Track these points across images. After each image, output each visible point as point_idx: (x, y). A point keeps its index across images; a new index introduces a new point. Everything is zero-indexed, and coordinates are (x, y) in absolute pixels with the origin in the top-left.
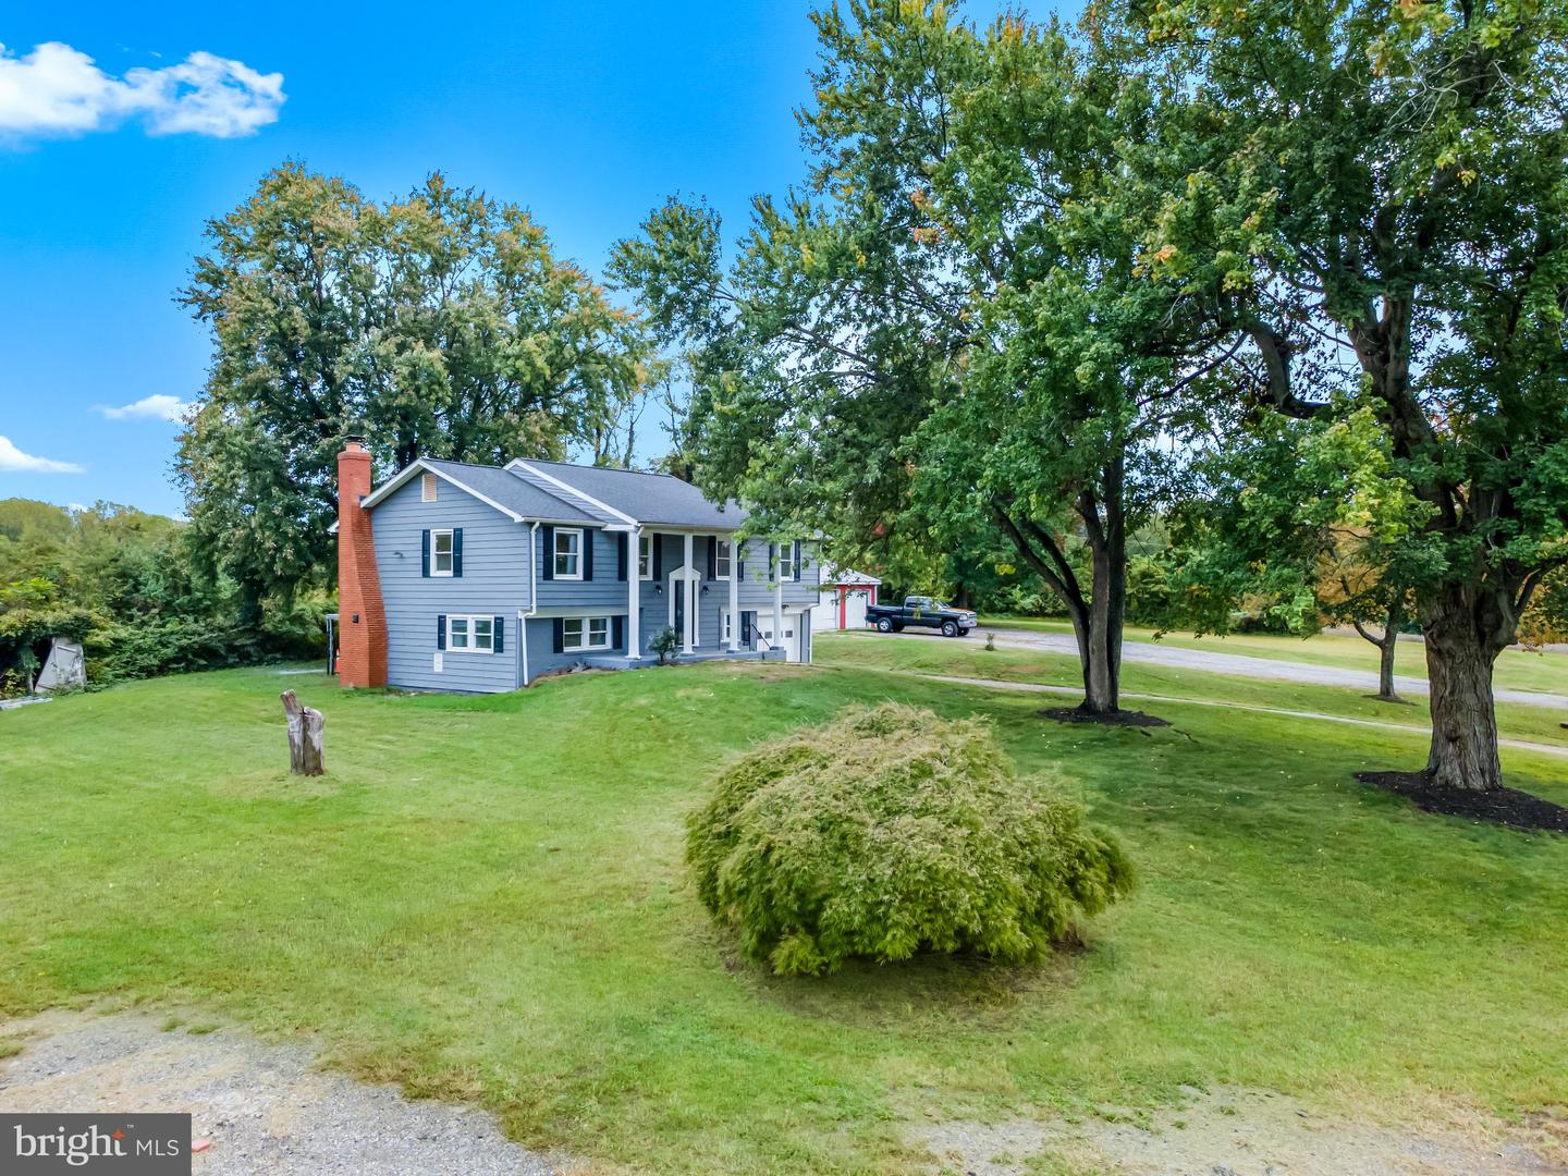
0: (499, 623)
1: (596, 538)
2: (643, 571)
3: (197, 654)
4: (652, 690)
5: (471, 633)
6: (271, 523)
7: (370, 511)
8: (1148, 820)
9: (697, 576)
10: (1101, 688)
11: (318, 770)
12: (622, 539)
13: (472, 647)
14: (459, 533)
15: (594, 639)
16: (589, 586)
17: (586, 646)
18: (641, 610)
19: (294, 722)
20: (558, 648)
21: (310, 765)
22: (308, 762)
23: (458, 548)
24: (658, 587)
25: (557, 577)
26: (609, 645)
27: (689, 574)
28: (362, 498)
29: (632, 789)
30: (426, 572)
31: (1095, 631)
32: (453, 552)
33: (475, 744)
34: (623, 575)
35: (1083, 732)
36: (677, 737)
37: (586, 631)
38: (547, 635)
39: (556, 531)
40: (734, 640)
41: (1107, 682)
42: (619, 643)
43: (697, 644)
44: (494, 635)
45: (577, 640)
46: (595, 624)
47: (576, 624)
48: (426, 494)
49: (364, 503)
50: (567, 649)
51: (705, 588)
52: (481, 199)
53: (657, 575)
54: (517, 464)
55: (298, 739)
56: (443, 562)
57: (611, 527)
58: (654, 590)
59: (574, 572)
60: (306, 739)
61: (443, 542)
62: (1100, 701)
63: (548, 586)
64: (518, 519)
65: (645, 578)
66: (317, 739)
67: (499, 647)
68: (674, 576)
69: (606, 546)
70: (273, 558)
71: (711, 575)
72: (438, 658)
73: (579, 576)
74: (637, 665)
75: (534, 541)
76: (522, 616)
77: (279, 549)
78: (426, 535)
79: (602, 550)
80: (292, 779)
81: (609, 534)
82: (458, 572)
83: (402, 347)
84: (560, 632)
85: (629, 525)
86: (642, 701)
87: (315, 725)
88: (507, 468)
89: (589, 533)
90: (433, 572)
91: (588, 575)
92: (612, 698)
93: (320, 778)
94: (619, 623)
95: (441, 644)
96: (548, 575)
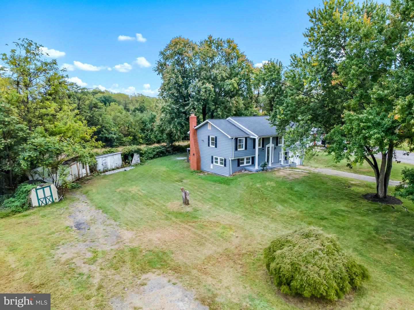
0: (225, 160)
1: (248, 139)
2: (259, 145)
3: (160, 153)
4: (260, 182)
5: (219, 161)
6: (175, 126)
7: (196, 129)
8: (385, 243)
9: (273, 145)
10: (382, 192)
11: (188, 204)
12: (254, 140)
13: (219, 164)
14: (216, 138)
15: (247, 163)
16: (246, 151)
17: (245, 164)
18: (259, 155)
19: (183, 194)
20: (239, 165)
21: (187, 203)
22: (186, 202)
23: (216, 141)
24: (263, 149)
25: (239, 150)
26: (251, 164)
27: (271, 145)
28: (195, 127)
29: (254, 215)
30: (209, 145)
31: (381, 177)
32: (215, 141)
33: (220, 195)
34: (254, 147)
35: (374, 205)
36: (266, 199)
37: (245, 161)
38: (236, 162)
39: (238, 139)
40: (282, 159)
41: (383, 190)
42: (253, 163)
43: (273, 162)
44: (224, 162)
45: (243, 163)
46: (247, 159)
47: (243, 159)
48: (209, 128)
49: (195, 128)
50: (241, 165)
51: (275, 148)
52: (221, 41)
53: (263, 146)
54: (229, 118)
55: (184, 198)
56: (212, 144)
57: (252, 137)
58: (262, 150)
59: (243, 148)
60: (186, 197)
61: (212, 139)
62: (381, 195)
63: (237, 152)
64: (230, 137)
65: (260, 147)
66: (188, 197)
67: (225, 165)
68: (267, 146)
69: (250, 141)
70: (175, 134)
71: (277, 145)
72: (212, 165)
73: (244, 149)
74: (257, 171)
75: (233, 142)
76: (230, 159)
77: (177, 132)
78: (209, 137)
79: (250, 142)
80: (183, 206)
81: (251, 138)
82: (216, 147)
83: (203, 83)
84: (239, 162)
85: (256, 137)
86: (258, 186)
87: (187, 194)
88: (227, 119)
89: (246, 138)
90: (211, 146)
91: (246, 148)
92: (251, 184)
93: (189, 206)
94: (253, 158)
95: (212, 162)
96: (236, 149)
